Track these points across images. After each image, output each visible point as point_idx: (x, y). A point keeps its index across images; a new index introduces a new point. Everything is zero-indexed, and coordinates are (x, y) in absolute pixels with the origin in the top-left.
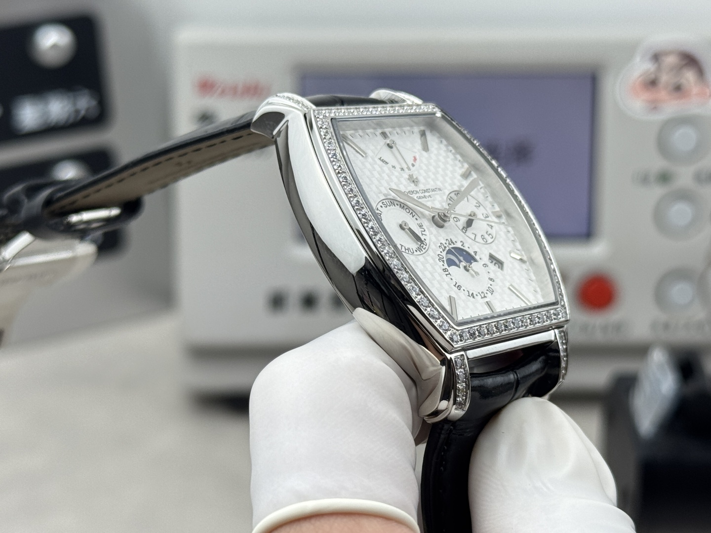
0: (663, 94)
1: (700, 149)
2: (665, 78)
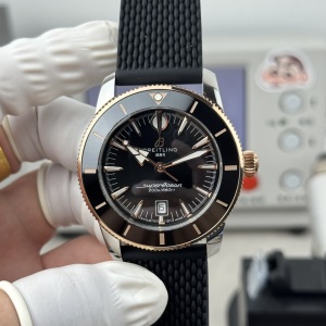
1: (301, 107)
2: (282, 70)
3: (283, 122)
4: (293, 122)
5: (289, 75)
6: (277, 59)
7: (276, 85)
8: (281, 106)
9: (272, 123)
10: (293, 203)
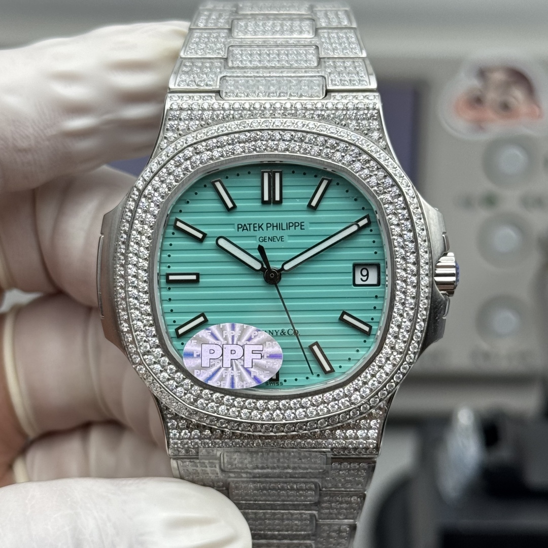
2: (492, 96)
4: (510, 201)
5: (505, 108)
6: (483, 73)
9: (467, 202)
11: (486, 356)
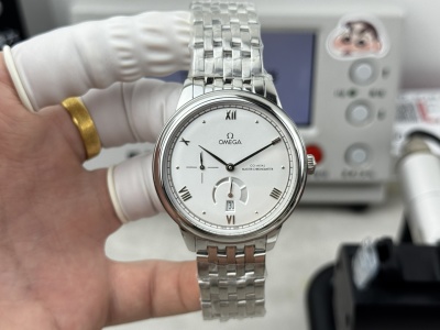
0: (352, 46)
1: (373, 77)
2: (355, 37)
3: (352, 93)
4: (363, 93)
5: (361, 43)
6: (349, 25)
7: (347, 53)
8: (351, 75)
9: (341, 94)
10: (358, 178)
11: (350, 173)
